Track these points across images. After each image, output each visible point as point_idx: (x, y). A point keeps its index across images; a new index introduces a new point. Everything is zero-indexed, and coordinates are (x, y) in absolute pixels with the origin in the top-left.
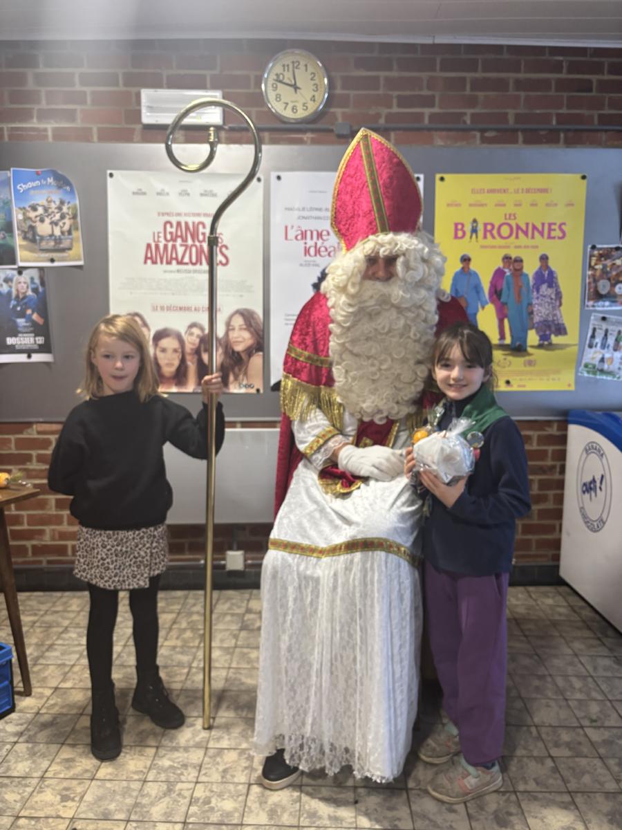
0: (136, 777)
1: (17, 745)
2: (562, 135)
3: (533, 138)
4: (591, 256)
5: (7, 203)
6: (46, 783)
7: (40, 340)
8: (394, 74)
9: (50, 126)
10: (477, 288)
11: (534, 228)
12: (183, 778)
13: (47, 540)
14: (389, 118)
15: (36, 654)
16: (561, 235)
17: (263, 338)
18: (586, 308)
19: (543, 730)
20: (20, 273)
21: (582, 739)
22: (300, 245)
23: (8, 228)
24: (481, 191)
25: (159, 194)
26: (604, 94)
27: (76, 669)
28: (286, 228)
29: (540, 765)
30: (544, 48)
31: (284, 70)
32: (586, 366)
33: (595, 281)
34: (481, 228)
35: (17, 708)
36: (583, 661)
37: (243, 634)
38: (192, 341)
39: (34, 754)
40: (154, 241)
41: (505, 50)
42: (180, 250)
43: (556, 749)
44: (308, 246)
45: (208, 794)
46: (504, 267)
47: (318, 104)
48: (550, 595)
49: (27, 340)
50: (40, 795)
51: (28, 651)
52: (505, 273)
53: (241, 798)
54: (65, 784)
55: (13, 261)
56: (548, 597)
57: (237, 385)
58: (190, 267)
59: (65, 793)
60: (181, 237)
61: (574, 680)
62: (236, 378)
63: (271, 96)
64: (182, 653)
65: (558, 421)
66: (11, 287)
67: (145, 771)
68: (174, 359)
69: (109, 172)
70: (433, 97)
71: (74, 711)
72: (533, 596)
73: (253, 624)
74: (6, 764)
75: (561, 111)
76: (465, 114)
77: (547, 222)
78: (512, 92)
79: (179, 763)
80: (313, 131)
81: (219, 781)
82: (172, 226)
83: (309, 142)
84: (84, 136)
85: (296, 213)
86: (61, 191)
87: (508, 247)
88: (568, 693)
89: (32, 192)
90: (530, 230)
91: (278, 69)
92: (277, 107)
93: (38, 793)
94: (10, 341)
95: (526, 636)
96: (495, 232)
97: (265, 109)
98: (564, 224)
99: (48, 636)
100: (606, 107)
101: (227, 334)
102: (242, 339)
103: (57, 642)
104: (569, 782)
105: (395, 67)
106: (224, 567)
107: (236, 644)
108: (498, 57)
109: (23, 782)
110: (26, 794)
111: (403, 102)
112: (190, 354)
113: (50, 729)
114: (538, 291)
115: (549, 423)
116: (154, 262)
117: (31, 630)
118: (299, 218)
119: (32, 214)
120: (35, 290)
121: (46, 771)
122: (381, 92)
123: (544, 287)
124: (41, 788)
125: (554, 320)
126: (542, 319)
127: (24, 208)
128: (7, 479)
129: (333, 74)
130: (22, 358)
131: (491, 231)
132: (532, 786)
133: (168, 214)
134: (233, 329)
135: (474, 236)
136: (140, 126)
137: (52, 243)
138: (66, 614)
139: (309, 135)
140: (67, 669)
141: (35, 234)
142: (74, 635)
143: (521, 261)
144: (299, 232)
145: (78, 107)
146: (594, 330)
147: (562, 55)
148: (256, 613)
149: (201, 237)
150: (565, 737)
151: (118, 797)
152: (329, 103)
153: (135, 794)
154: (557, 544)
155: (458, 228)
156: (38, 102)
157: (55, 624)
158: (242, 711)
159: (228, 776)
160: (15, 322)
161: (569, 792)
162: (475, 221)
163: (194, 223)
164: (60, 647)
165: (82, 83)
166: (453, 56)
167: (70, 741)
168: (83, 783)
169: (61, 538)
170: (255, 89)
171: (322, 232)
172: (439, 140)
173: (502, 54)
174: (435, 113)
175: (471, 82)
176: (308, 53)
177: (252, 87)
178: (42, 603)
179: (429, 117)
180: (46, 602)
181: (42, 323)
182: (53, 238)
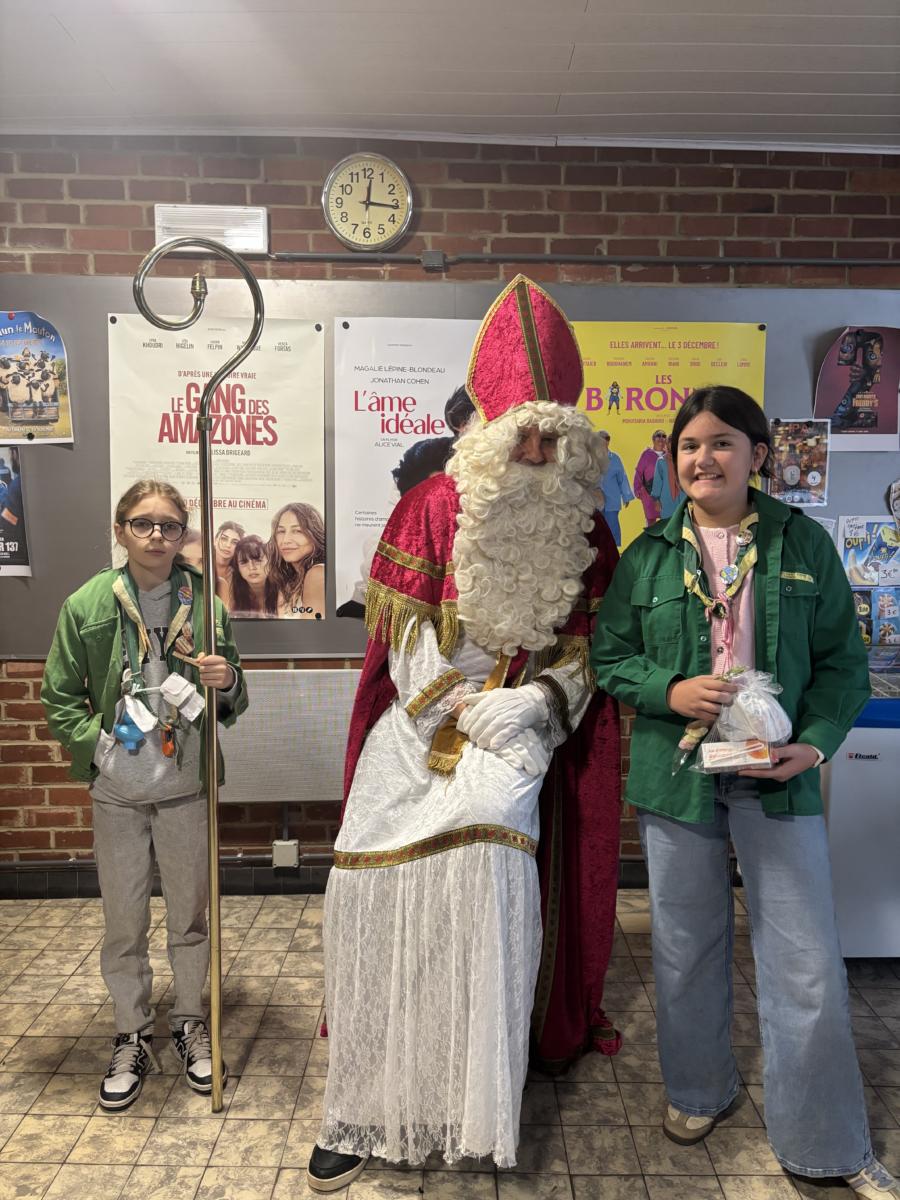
0: (124, 1160)
2: (732, 270)
3: (693, 274)
4: (774, 434)
8: (503, 187)
9: (28, 252)
10: (619, 477)
12: (189, 1161)
13: (20, 826)
14: (496, 244)
17: (325, 545)
22: (376, 417)
24: (623, 345)
25: (178, 346)
26: (791, 215)
27: (52, 1010)
28: (356, 393)
30: (708, 151)
31: (352, 181)
33: (780, 467)
34: (623, 394)
37: (291, 957)
38: (223, 547)
40: (173, 411)
41: (654, 156)
44: (386, 419)
45: (221, 1182)
46: (655, 448)
47: (399, 226)
52: (657, 456)
53: (267, 1188)
54: (25, 1171)
57: (289, 609)
58: (223, 446)
59: (22, 1182)
62: (287, 599)
63: (335, 214)
67: (136, 1150)
69: (110, 315)
70: (557, 218)
73: (306, 943)
75: (729, 239)
76: (600, 241)
78: (663, 213)
79: (185, 1139)
80: (393, 262)
81: (239, 1164)
82: (197, 391)
83: (387, 274)
84: (76, 265)
85: (370, 375)
86: (43, 340)
87: (661, 421)
89: (2, 343)
91: (343, 178)
92: (344, 230)
96: (642, 401)
97: (327, 232)
99: (15, 963)
100: (792, 233)
101: (274, 538)
102: (295, 546)
103: (26, 972)
104: (719, 1162)
105: (504, 176)
106: (270, 862)
107: (280, 972)
108: (646, 164)
111: (515, 224)
112: (223, 566)
113: (9, 1094)
116: (173, 440)
118: (374, 380)
120: (6, 478)
122: (484, 211)
129: (419, 185)
131: (637, 400)
132: (666, 1167)
133: (192, 374)
134: (284, 532)
135: (614, 403)
137: (31, 413)
138: (43, 931)
139: (388, 267)
140: (39, 1010)
142: (52, 962)
144: (375, 400)
145: (67, 227)
147: (733, 162)
148: (310, 928)
149: (238, 406)
151: (96, 1188)
152: (415, 222)
153: (120, 1183)
155: (592, 394)
156: (12, 219)
157: (26, 946)
158: (280, 1066)
159: (251, 1158)
161: (717, 1176)
162: (615, 385)
163: (228, 386)
164: (31, 979)
165: (74, 195)
166: (583, 164)
167: (35, 1111)
168: (49, 1168)
169: (39, 824)
170: (312, 204)
171: (405, 400)
172: (565, 276)
173: (650, 160)
174: (559, 240)
175: (609, 199)
176: (384, 158)
177: (309, 202)
178: (11, 916)
179: (552, 244)
180: (18, 915)
181: (14, 523)
182: (32, 405)
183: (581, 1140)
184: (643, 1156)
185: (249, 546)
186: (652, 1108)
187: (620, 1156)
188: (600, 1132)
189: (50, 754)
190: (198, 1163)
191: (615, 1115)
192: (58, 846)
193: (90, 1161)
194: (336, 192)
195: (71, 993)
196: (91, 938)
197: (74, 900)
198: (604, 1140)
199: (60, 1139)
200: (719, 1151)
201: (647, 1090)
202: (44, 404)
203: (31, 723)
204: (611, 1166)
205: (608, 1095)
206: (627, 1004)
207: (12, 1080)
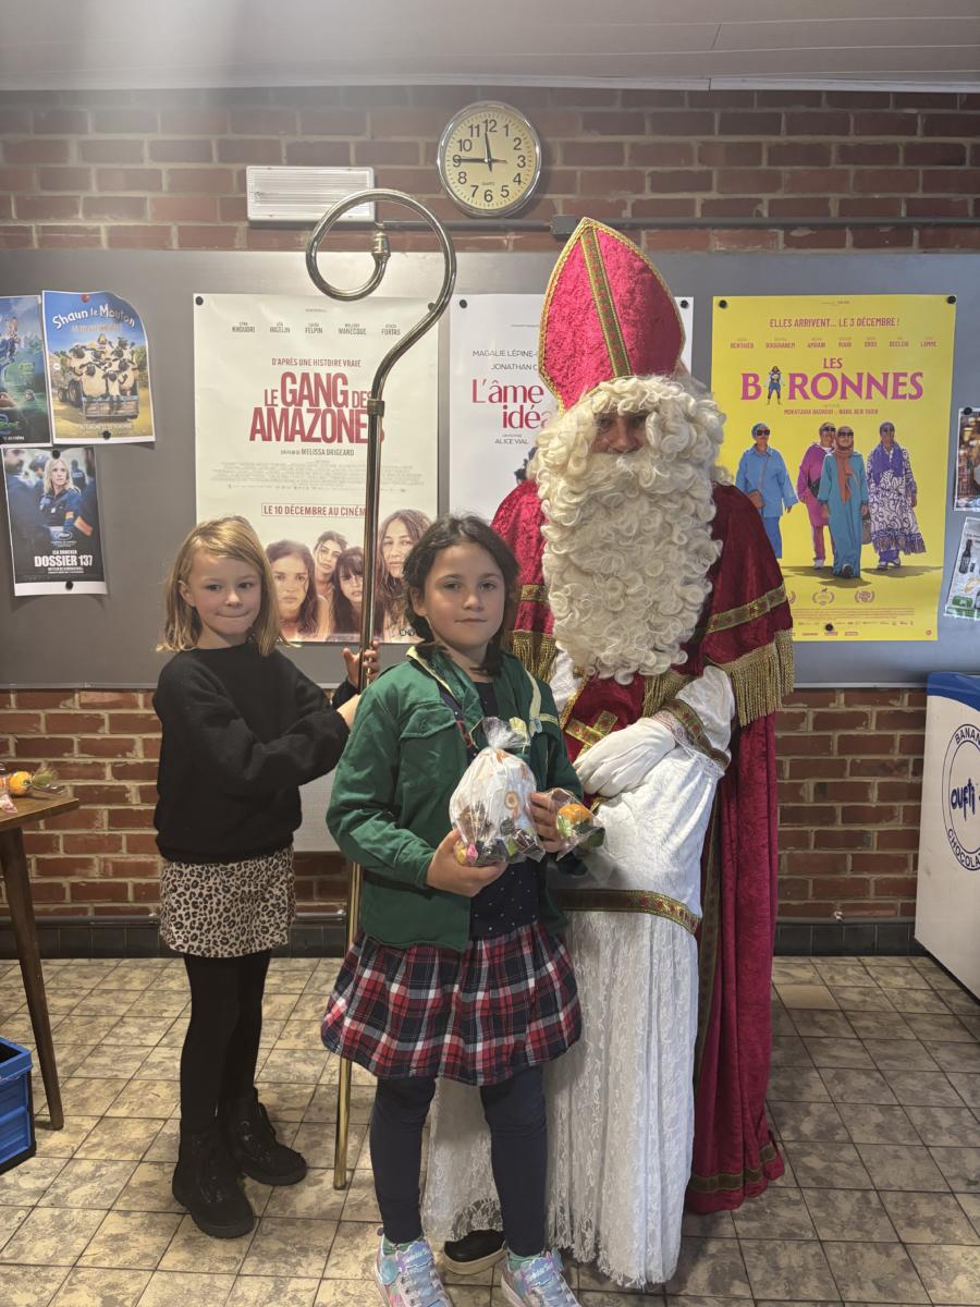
0: (225, 1268)
1: (37, 1211)
2: (916, 234)
3: (869, 238)
4: (963, 426)
5: (37, 344)
6: (79, 1276)
7: (87, 560)
8: (646, 139)
9: (103, 225)
10: (780, 478)
11: (871, 380)
13: (95, 876)
14: (639, 207)
15: (72, 1061)
16: (914, 392)
18: (956, 509)
19: (889, 1198)
20: (56, 455)
21: (953, 1213)
22: (497, 409)
23: (38, 384)
24: (787, 323)
25: (273, 330)
27: (135, 1085)
28: (475, 382)
29: (884, 1258)
30: (889, 93)
31: (472, 135)
32: (956, 601)
33: (970, 465)
34: (785, 381)
35: (39, 1150)
36: (953, 1083)
38: (325, 562)
39: (63, 1226)
40: (266, 404)
41: (824, 97)
42: (308, 419)
43: (909, 1229)
44: (509, 412)
45: (340, 1297)
46: (822, 444)
47: (525, 187)
48: (900, 970)
49: (66, 560)
50: (68, 1296)
51: (59, 1056)
52: (824, 453)
54: (110, 1278)
55: (46, 437)
56: (896, 974)
57: (397, 631)
58: (323, 445)
59: (108, 1292)
60: (309, 397)
61: (939, 1114)
62: (395, 620)
63: (451, 173)
64: (305, 1061)
65: (910, 689)
66: (41, 477)
68: (297, 590)
69: (196, 296)
70: (709, 174)
71: (130, 1156)
72: (871, 973)
74: (16, 1244)
75: (913, 196)
76: (760, 201)
77: (891, 372)
78: (835, 166)
79: (295, 1243)
80: (518, 229)
82: (294, 382)
83: (511, 247)
84: (159, 239)
85: (491, 360)
86: (121, 324)
87: (831, 412)
88: (930, 1136)
89: (75, 329)
90: (865, 385)
91: (462, 133)
92: (462, 193)
93: (65, 1292)
94: (40, 561)
95: (859, 1039)
96: (808, 388)
97: (444, 197)
98: (921, 374)
99: (92, 1031)
103: (105, 1042)
104: (933, 1287)
105: (648, 126)
108: (814, 110)
109: (43, 1274)
110: (47, 1293)
111: (659, 183)
112: (322, 583)
113: (90, 1185)
114: (877, 483)
115: (895, 693)
116: (267, 438)
117: (67, 1021)
118: (495, 366)
119: (76, 363)
120: (79, 482)
121: (81, 1256)
122: (625, 168)
123: (887, 476)
124: (71, 1284)
125: (903, 528)
126: (884, 527)
127: (63, 353)
128: (28, 782)
129: (549, 140)
130: (58, 588)
131: (801, 387)
132: (870, 1292)
133: (288, 362)
134: (391, 543)
135: (775, 392)
136: (246, 224)
137: (107, 408)
138: (122, 995)
139: (512, 236)
140: (120, 1086)
141: (80, 393)
142: (133, 1030)
143: (851, 434)
144: (496, 390)
145: (149, 195)
146: (969, 543)
147: (916, 106)
149: (340, 399)
150: (926, 1209)
152: (543, 185)
153: (222, 1296)
154: (910, 888)
155: (750, 381)
156: (86, 187)
157: (104, 1012)
160: (48, 531)
162: (776, 371)
163: (329, 375)
164: (111, 1049)
165: (154, 157)
166: (740, 110)
167: (120, 1206)
168: (140, 1275)
169: (117, 873)
170: (425, 164)
171: (531, 389)
172: (718, 243)
173: (818, 104)
174: (712, 201)
175: (769, 150)
176: (509, 106)
177: (422, 160)
178: (85, 978)
179: (703, 205)
180: (93, 976)
181: (89, 533)
182: (108, 399)
183: (762, 1257)
184: (840, 1278)
185: (352, 560)
186: (845, 1219)
187: (812, 1278)
188: (785, 1248)
189: (127, 795)
190: (311, 1274)
191: (801, 1227)
192: (137, 899)
193: (185, 1268)
194: (453, 149)
195: (156, 1067)
196: (177, 1004)
197: (155, 960)
198: (790, 1257)
199: (149, 1241)
200: (933, 1274)
201: (837, 1198)
202: (122, 398)
203: (107, 761)
204: (802, 1288)
205: (790, 1203)
206: (800, 1093)
207: (93, 1168)
